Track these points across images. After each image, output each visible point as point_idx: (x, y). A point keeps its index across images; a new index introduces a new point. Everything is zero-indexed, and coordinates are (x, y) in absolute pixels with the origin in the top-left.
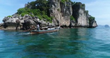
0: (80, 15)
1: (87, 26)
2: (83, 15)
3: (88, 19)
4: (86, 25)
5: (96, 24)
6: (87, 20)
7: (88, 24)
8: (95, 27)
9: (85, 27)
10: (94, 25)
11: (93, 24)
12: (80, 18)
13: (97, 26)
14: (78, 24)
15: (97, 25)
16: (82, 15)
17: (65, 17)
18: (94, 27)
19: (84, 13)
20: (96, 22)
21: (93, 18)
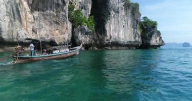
0: (112, 13)
1: (136, 43)
2: (122, 13)
3: (138, 26)
4: (133, 40)
5: (161, 38)
6: (134, 27)
7: (139, 39)
8: (159, 46)
9: (129, 46)
10: (154, 41)
11: (153, 38)
12: (113, 20)
13: (163, 43)
14: (108, 37)
15: (163, 41)
16: (118, 12)
17: (48, 12)
18: (155, 47)
19: (126, 9)
20: (159, 33)
21: (151, 25)
